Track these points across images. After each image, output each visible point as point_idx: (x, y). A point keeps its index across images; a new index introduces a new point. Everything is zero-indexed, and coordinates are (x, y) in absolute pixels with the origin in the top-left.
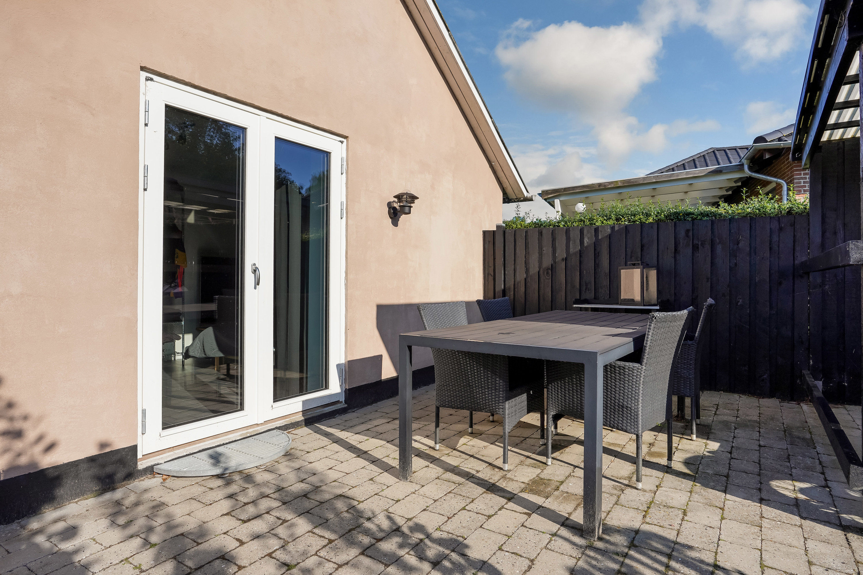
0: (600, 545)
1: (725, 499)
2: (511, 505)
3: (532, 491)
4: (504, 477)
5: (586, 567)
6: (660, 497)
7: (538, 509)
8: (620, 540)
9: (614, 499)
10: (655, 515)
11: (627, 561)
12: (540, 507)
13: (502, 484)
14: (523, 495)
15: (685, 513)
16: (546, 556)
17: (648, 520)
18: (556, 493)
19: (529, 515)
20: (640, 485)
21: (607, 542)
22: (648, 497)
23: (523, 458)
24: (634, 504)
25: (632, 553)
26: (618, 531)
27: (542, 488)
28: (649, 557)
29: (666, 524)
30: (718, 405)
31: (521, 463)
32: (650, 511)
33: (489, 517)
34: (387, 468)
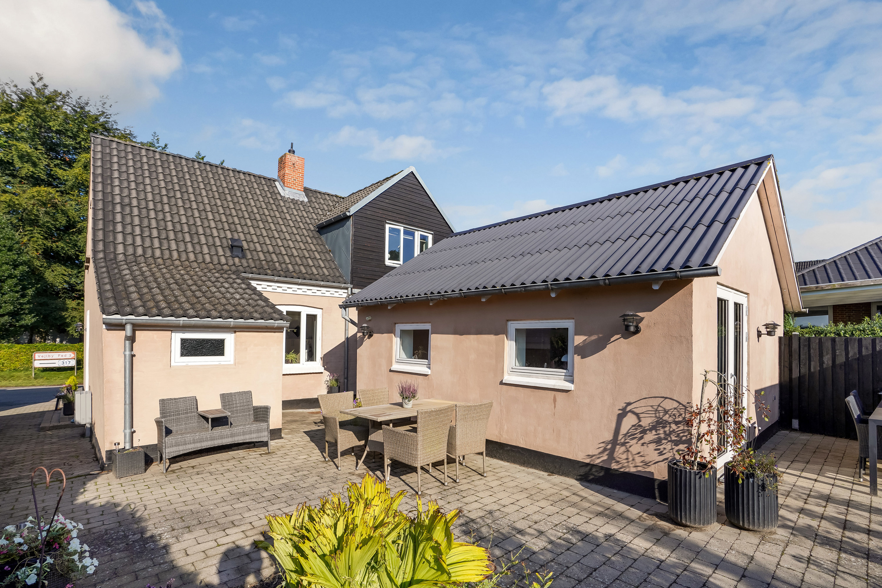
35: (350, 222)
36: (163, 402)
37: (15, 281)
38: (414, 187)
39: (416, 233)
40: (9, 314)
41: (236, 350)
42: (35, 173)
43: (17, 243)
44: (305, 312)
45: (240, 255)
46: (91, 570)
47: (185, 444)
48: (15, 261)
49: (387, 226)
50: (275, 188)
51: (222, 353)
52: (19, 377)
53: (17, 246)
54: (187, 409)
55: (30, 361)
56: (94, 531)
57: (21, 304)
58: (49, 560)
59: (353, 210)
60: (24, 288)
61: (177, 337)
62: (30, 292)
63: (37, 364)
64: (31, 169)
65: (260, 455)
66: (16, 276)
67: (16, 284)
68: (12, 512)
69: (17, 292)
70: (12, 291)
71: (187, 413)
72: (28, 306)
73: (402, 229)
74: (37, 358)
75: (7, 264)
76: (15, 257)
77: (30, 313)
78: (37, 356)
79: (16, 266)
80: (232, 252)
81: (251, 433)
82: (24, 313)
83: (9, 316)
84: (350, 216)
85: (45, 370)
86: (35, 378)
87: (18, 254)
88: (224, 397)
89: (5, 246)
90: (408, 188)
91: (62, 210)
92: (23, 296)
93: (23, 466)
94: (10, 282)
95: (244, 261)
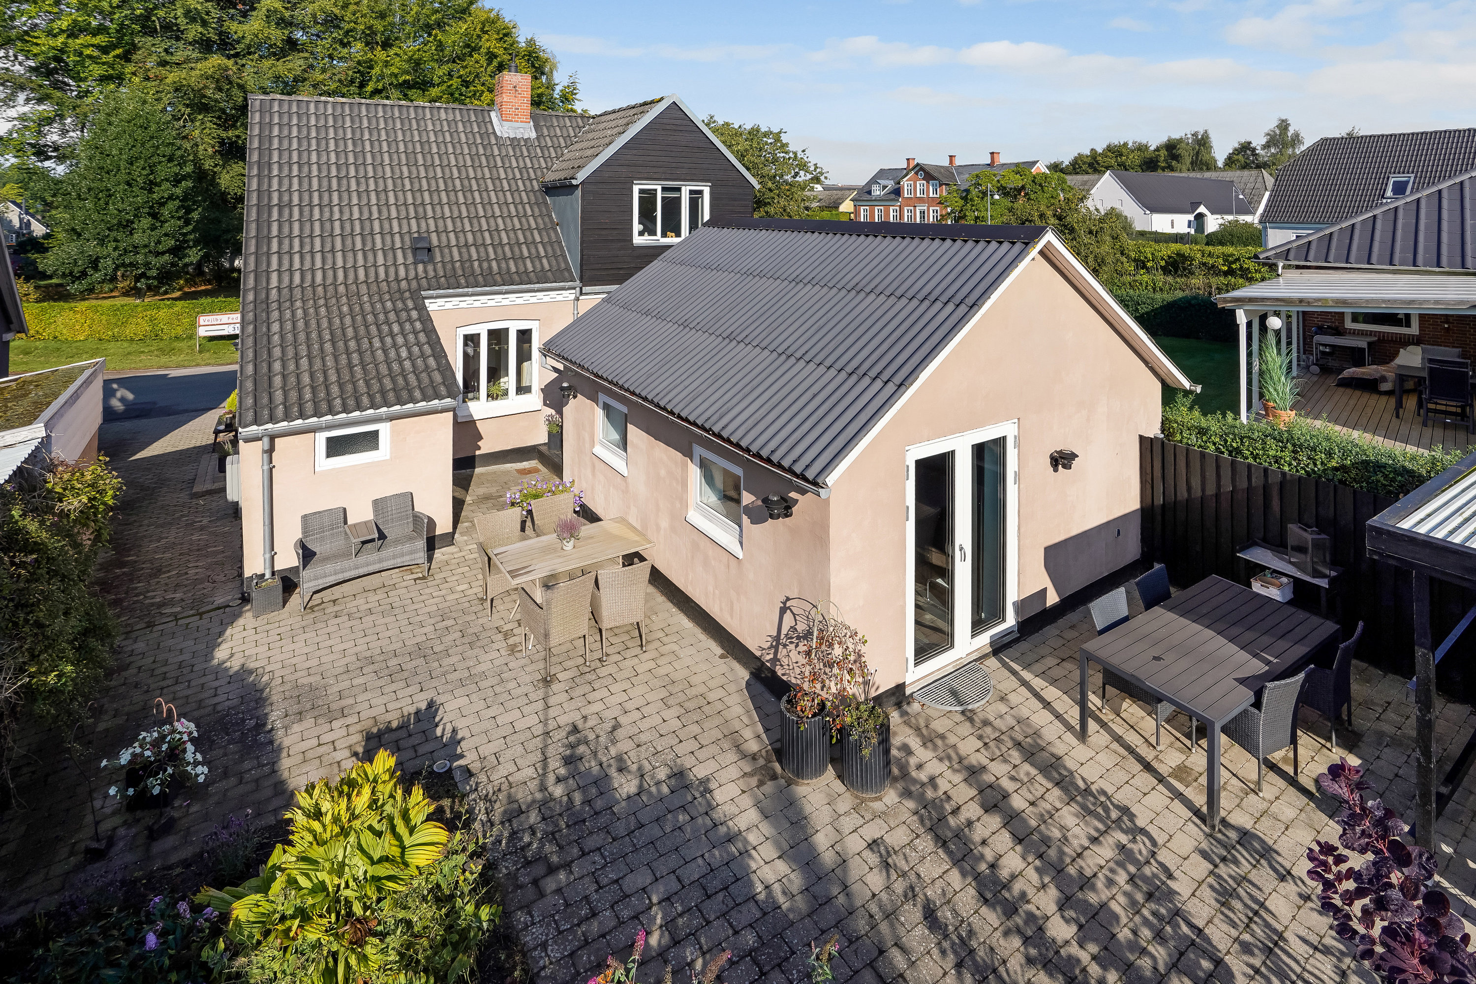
0: (1219, 836)
1: (1327, 824)
2: (1160, 787)
3: (1176, 777)
4: (1156, 757)
5: (1208, 849)
6: (1274, 808)
7: (1179, 796)
8: (1233, 835)
9: (1237, 801)
10: (1265, 823)
11: (1233, 851)
12: (1181, 794)
13: (1155, 764)
14: (1172, 781)
15: (1287, 829)
16: (1179, 836)
17: (1257, 826)
18: (1195, 784)
19: (1172, 800)
20: (1261, 794)
21: (1224, 835)
22: (1265, 805)
23: (1173, 739)
24: (1251, 810)
25: (1238, 847)
26: (1233, 827)
27: (1184, 775)
28: (1251, 855)
29: (1269, 833)
30: (1389, 703)
31: (1171, 745)
32: (1263, 819)
33: (1145, 794)
34: (1069, 728)
35: (579, 192)
36: (305, 518)
37: (177, 203)
38: (678, 122)
39: (683, 188)
40: (170, 251)
41: (392, 442)
42: (204, 35)
43: (179, 148)
44: (513, 328)
45: (426, 259)
46: (201, 779)
47: (325, 577)
48: (176, 174)
49: (636, 189)
50: (489, 125)
51: (376, 447)
52: (181, 350)
53: (179, 153)
54: (332, 525)
55: (194, 325)
56: (219, 708)
57: (185, 235)
58: (170, 770)
59: (581, 176)
60: (189, 211)
61: (321, 438)
62: (195, 215)
63: (202, 332)
64: (200, 29)
65: (415, 580)
66: (178, 197)
67: (179, 207)
68: (153, 666)
69: (179, 218)
70: (172, 217)
71: (332, 529)
72: (192, 237)
73: (659, 188)
74: (202, 323)
75: (167, 180)
76: (177, 169)
77: (195, 246)
78: (202, 320)
79: (177, 181)
80: (414, 255)
81: (402, 555)
82: (189, 247)
83: (170, 254)
84: (577, 186)
85: (212, 339)
86: (200, 352)
87: (179, 164)
88: (376, 503)
89: (164, 156)
90: (668, 127)
91: (238, 84)
92: (187, 222)
93: (169, 578)
94: (172, 205)
95: (430, 268)
